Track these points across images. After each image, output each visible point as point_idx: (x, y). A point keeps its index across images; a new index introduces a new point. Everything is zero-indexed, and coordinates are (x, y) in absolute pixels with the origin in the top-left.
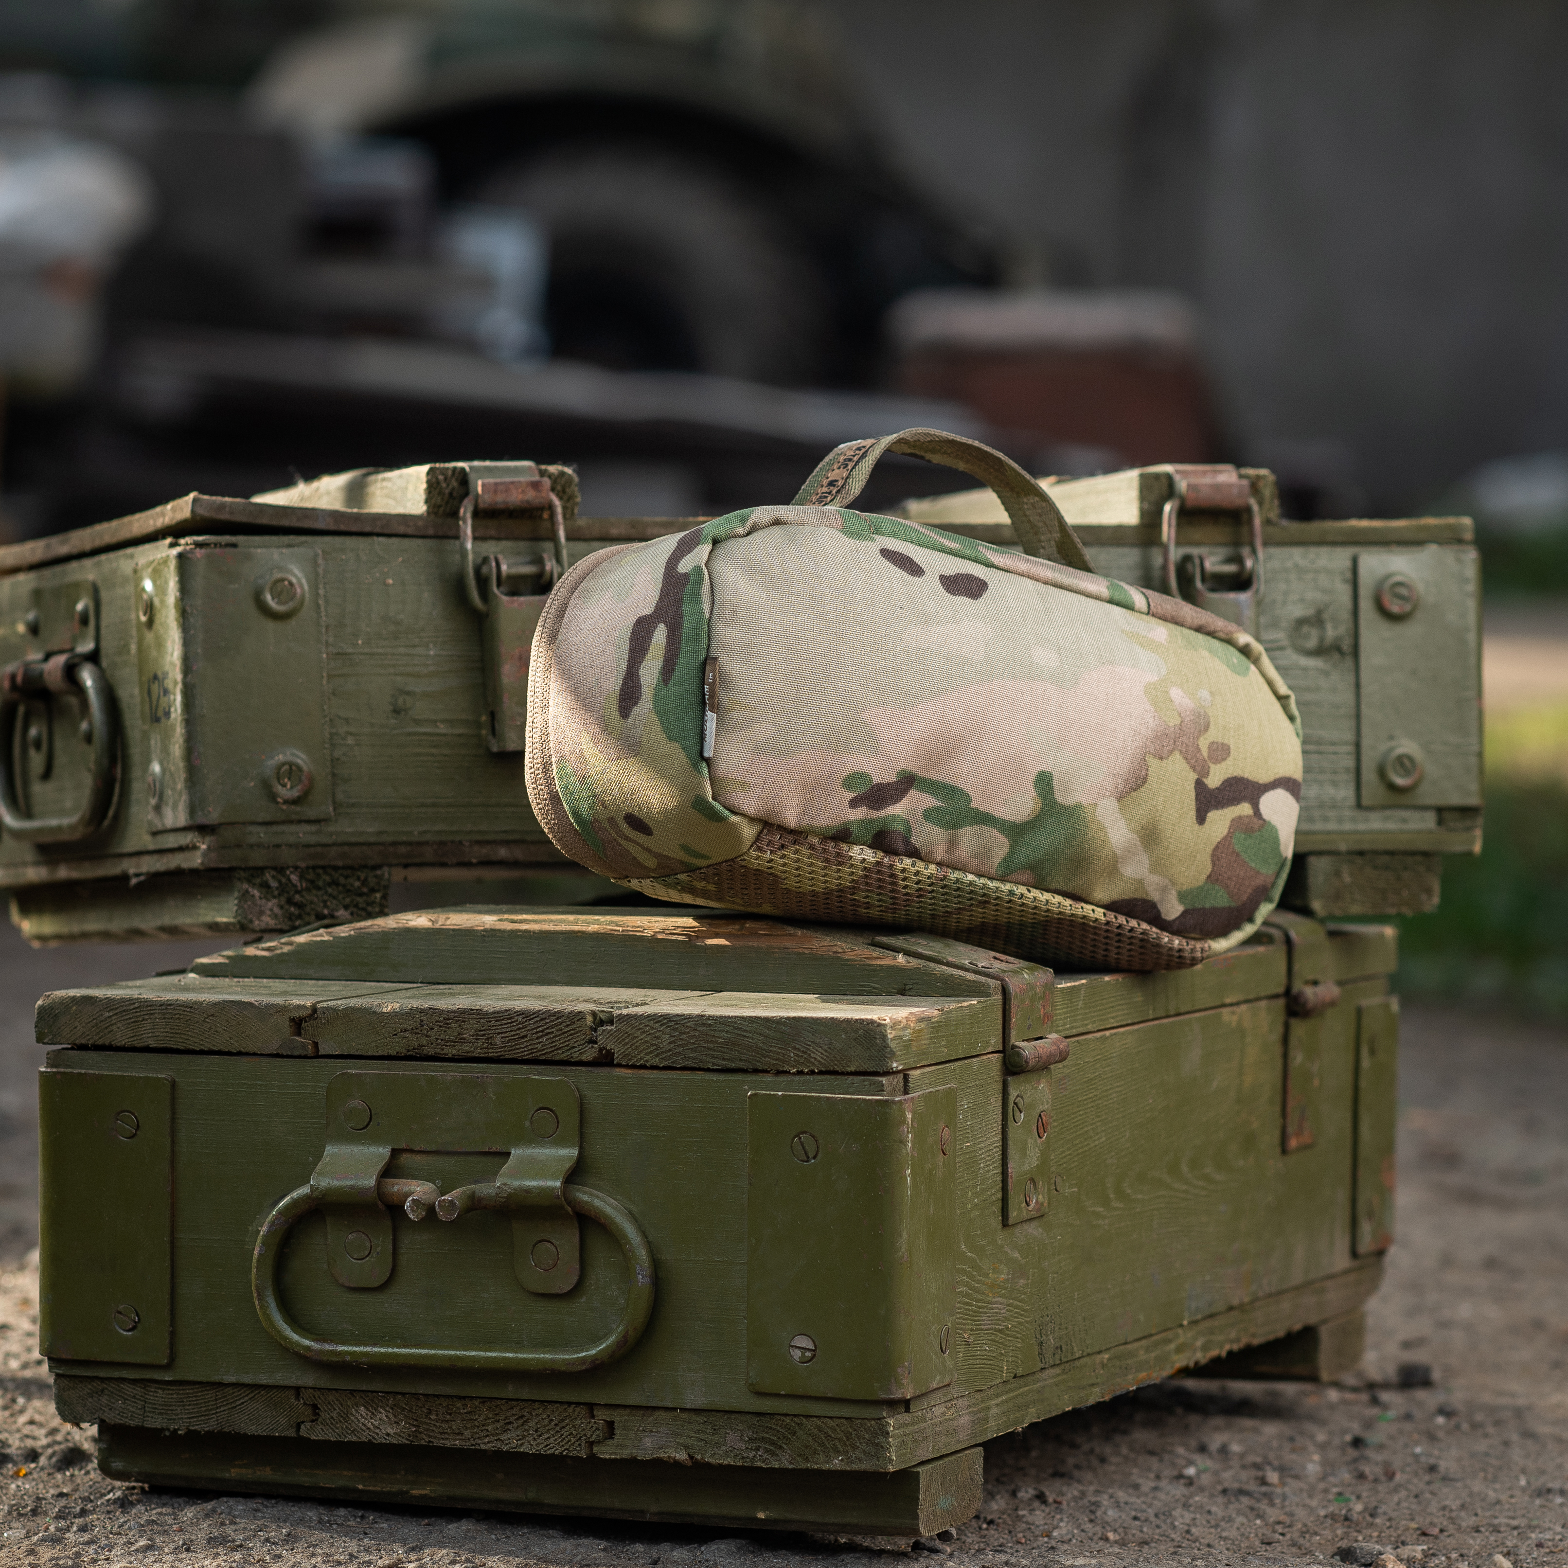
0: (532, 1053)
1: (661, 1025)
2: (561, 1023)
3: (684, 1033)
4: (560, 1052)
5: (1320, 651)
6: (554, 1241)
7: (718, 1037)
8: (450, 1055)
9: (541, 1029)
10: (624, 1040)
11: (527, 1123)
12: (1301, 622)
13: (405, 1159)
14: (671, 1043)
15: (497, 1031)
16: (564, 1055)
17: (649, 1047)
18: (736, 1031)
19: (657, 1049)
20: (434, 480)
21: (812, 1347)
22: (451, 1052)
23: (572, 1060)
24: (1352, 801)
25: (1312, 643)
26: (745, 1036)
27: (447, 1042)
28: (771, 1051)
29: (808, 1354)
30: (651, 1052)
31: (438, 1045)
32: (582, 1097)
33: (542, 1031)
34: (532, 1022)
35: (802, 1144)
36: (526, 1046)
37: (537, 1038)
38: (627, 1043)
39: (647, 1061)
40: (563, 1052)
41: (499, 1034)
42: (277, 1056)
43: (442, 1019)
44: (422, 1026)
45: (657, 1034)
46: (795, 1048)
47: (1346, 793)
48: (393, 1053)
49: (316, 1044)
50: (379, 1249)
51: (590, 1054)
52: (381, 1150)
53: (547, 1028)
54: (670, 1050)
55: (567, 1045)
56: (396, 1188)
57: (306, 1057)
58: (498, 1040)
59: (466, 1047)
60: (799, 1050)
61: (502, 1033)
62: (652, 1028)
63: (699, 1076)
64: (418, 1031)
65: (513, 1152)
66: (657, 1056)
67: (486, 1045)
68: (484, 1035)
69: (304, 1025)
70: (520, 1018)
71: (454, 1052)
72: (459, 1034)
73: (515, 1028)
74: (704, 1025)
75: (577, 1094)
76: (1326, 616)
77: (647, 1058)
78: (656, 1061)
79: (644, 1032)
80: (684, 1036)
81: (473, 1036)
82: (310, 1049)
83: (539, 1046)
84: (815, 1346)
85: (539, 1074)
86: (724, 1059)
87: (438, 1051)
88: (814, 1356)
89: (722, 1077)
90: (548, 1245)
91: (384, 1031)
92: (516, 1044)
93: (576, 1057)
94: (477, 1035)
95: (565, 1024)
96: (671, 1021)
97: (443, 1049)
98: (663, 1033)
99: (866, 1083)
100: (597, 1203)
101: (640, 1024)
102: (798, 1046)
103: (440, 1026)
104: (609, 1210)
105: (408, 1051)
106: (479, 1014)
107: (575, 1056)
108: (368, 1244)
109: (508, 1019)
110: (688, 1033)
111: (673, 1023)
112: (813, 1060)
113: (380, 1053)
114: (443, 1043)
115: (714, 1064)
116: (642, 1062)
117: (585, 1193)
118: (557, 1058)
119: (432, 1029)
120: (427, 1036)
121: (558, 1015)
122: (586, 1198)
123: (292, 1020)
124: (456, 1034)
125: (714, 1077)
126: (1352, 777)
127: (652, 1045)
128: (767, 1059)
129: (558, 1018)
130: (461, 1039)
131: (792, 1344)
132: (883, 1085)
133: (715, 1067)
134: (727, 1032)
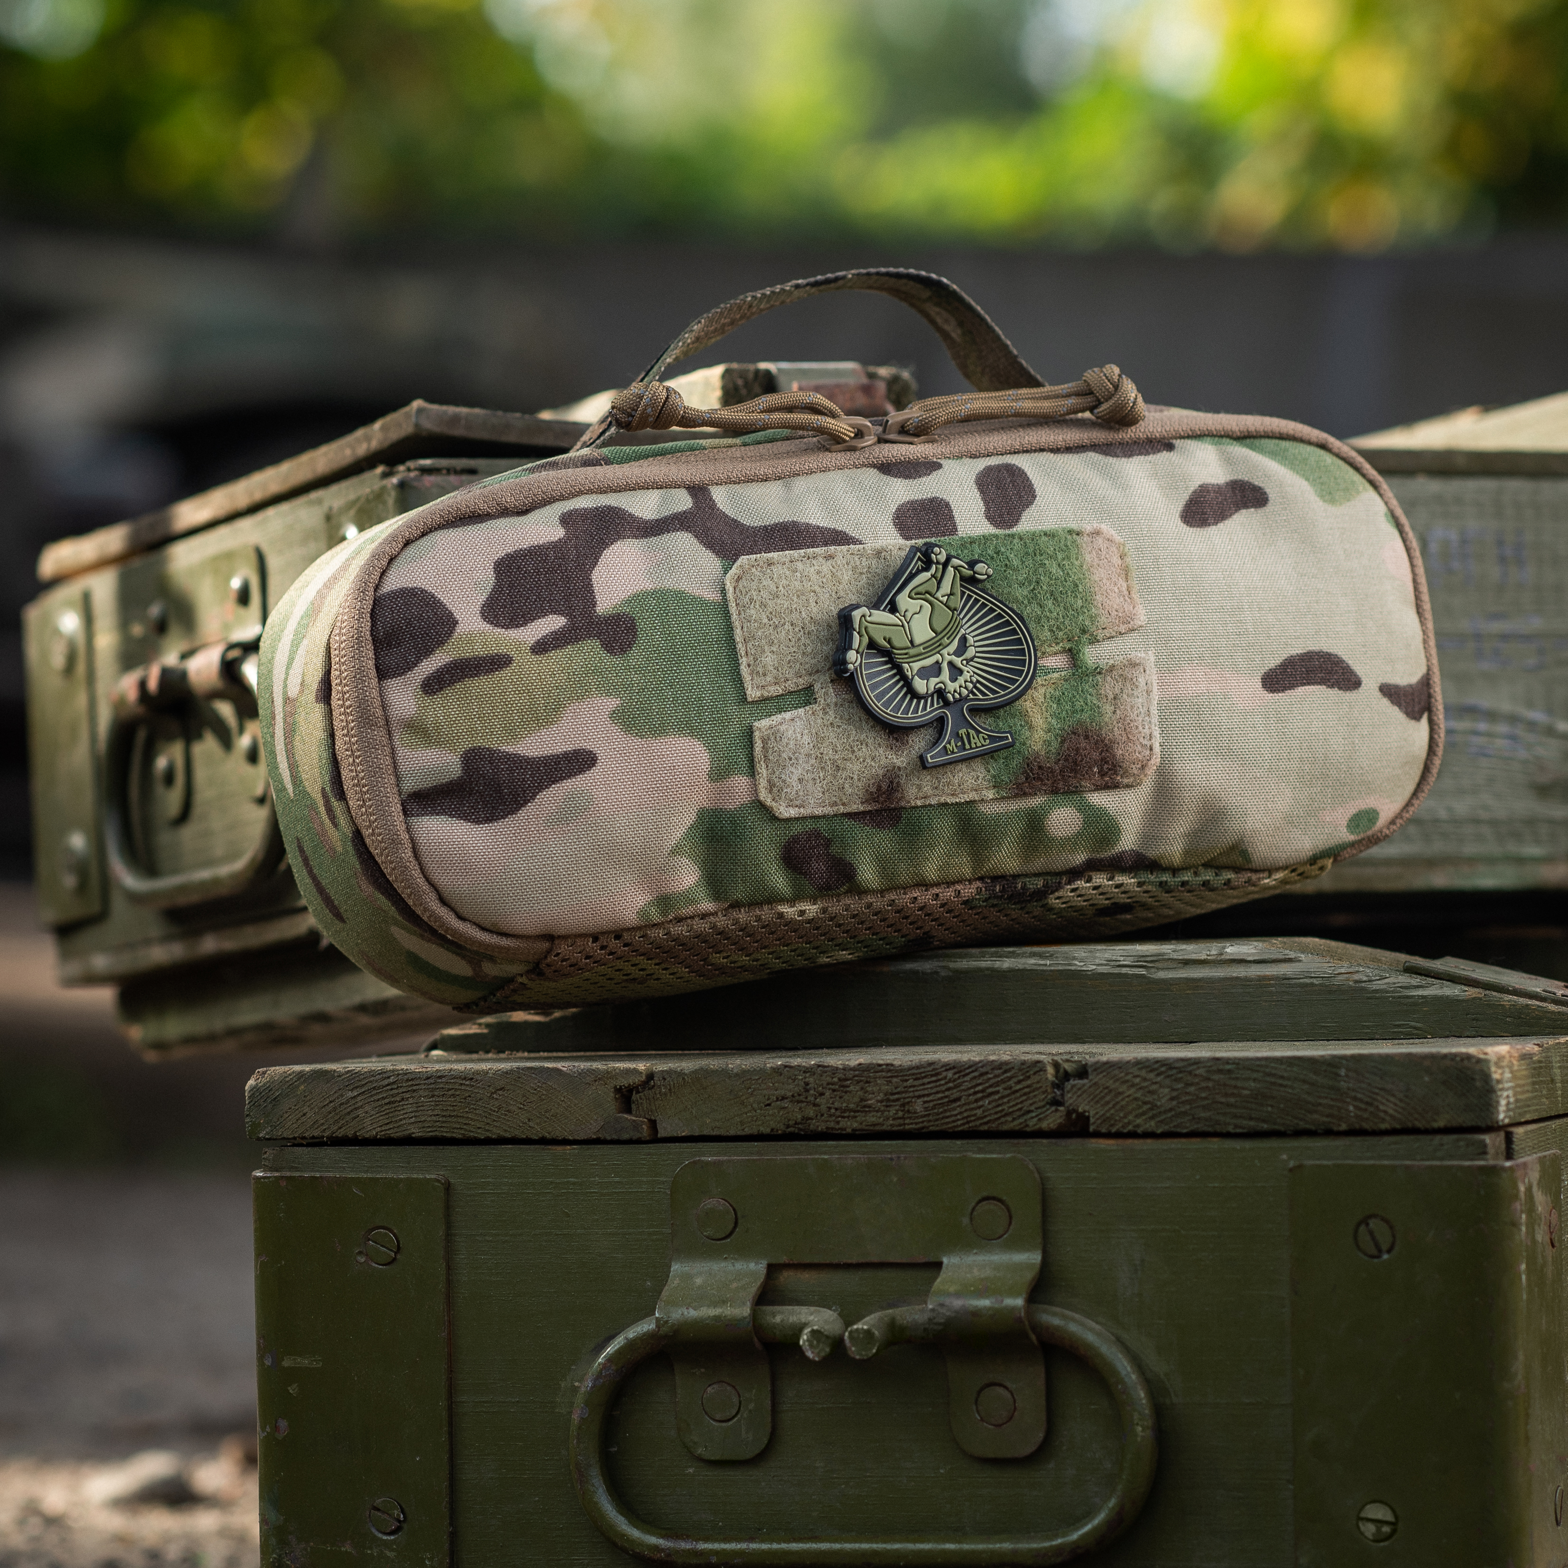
0: (968, 1122)
1: (1158, 1075)
2: (1010, 1078)
3: (1192, 1084)
4: (1009, 1119)
6: (1008, 1384)
7: (1244, 1088)
8: (849, 1130)
9: (980, 1088)
10: (1104, 1097)
11: (966, 1221)
13: (787, 1278)
14: (1172, 1099)
15: (917, 1094)
16: (1016, 1123)
17: (1140, 1107)
18: (1268, 1079)
19: (1151, 1109)
20: (731, 385)
21: (1390, 1517)
22: (849, 1125)
23: (1028, 1129)
26: (1281, 1085)
27: (845, 1111)
28: (1320, 1104)
29: (1386, 1529)
30: (1143, 1114)
31: (831, 1116)
32: (1043, 1181)
33: (982, 1091)
34: (967, 1078)
35: (1371, 1233)
36: (961, 1113)
37: (976, 1101)
38: (1108, 1103)
39: (1138, 1126)
40: (1014, 1119)
41: (919, 1097)
42: (598, 1141)
43: (835, 1080)
44: (807, 1091)
45: (1154, 1087)
46: (1355, 1099)
48: (766, 1130)
49: (653, 1124)
50: (752, 1406)
51: (1053, 1120)
52: (752, 1266)
53: (991, 1086)
54: (1171, 1110)
55: (1020, 1109)
56: (778, 1319)
57: (639, 1142)
58: (918, 1106)
59: (872, 1118)
60: (1361, 1101)
61: (924, 1096)
62: (1145, 1079)
63: (1215, 1143)
64: (802, 1098)
65: (945, 1260)
66: (1152, 1118)
67: (900, 1114)
68: (898, 1100)
69: (635, 1097)
70: (950, 1074)
71: (855, 1125)
72: (862, 1100)
73: (943, 1088)
74: (1220, 1071)
75: (1037, 1175)
77: (1138, 1121)
78: (1151, 1126)
79: (1133, 1085)
80: (1192, 1089)
81: (881, 1101)
82: (645, 1129)
83: (979, 1112)
84: (1396, 1517)
85: (980, 1151)
86: (1251, 1119)
87: (832, 1125)
88: (1394, 1532)
89: (1248, 1144)
90: (1000, 1390)
91: (751, 1100)
92: (945, 1111)
93: (1033, 1124)
94: (888, 1100)
95: (1015, 1080)
96: (1171, 1068)
97: (838, 1123)
98: (1161, 1086)
99: (1462, 1143)
100: (1073, 1327)
101: (1127, 1074)
102: (1359, 1096)
103: (834, 1090)
104: (1090, 1337)
105: (788, 1126)
106: (890, 1071)
107: (1031, 1123)
108: (735, 1400)
109: (932, 1076)
110: (1198, 1084)
111: (1174, 1071)
112: (1382, 1115)
113: (748, 1131)
114: (838, 1113)
115: (1236, 1126)
116: (1130, 1127)
117: (1055, 1314)
118: (1005, 1127)
119: (822, 1094)
120: (815, 1105)
121: (1005, 1067)
122: (1056, 1321)
123: (618, 1090)
124: (856, 1099)
125: (1237, 1144)
127: (1145, 1103)
128: (1315, 1116)
129: (1006, 1072)
130: (865, 1106)
131: (1363, 1515)
132: (1485, 1146)
133: (1239, 1130)
134: (1255, 1080)
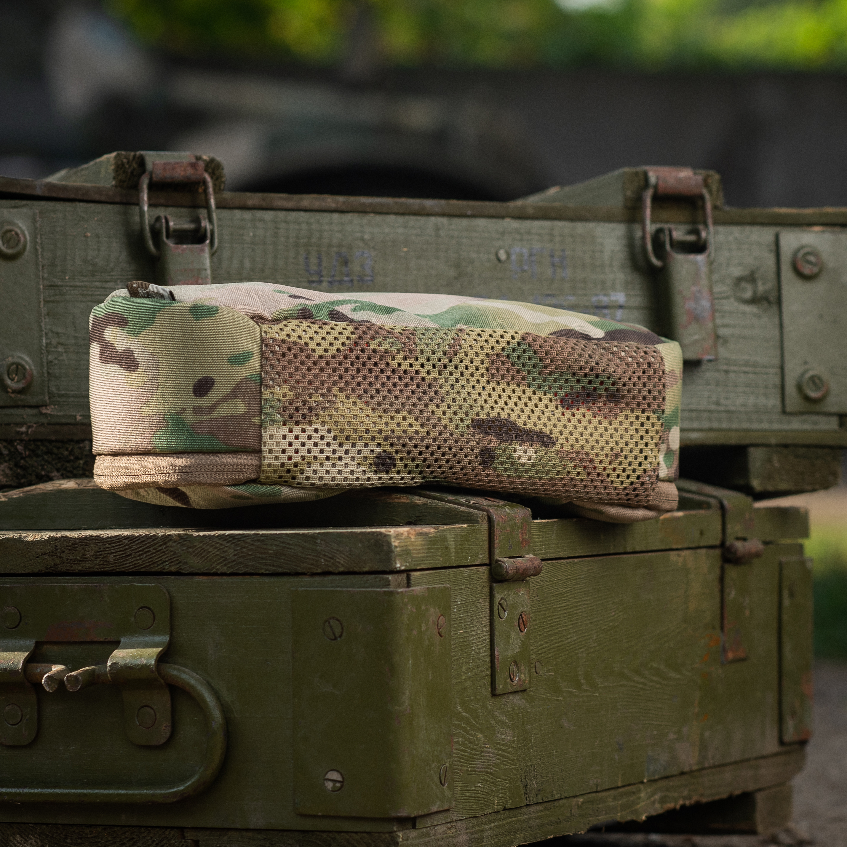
0: (135, 567)
1: (228, 542)
2: (156, 544)
3: (244, 548)
4: (156, 565)
5: (754, 301)
6: (153, 706)
7: (270, 550)
8: (77, 571)
9: (141, 549)
10: (201, 554)
11: (132, 619)
12: (740, 280)
13: (47, 649)
14: (235, 555)
15: (110, 551)
16: (159, 567)
17: (219, 559)
18: (282, 545)
19: (224, 560)
21: (340, 778)
22: (77, 568)
23: (165, 571)
24: (779, 408)
25: (748, 294)
26: (288, 548)
27: (75, 561)
28: (307, 558)
29: (338, 785)
30: (221, 563)
31: (68, 563)
32: (171, 598)
33: (142, 550)
34: (135, 544)
35: (331, 627)
36: (131, 562)
37: (139, 556)
38: (203, 557)
39: (218, 569)
40: (158, 566)
41: (111, 553)
43: (70, 544)
44: (57, 550)
45: (226, 549)
46: (324, 555)
47: (774, 402)
48: (36, 571)
50: (28, 716)
52: (28, 642)
53: (146, 548)
54: (234, 561)
55: (161, 560)
58: (111, 558)
59: (88, 565)
60: (327, 556)
61: (114, 553)
62: (221, 545)
63: (256, 579)
64: (54, 554)
65: (122, 640)
66: (225, 565)
67: (102, 562)
68: (101, 555)
70: (126, 541)
71: (80, 568)
72: (83, 555)
73: (123, 549)
74: (258, 541)
75: (167, 595)
76: (757, 275)
77: (218, 567)
78: (224, 569)
79: (216, 548)
80: (245, 550)
81: (93, 556)
83: (141, 561)
84: (343, 778)
85: (141, 582)
86: (273, 566)
87: (68, 568)
88: (342, 786)
89: (272, 579)
90: (148, 709)
91: (29, 554)
92: (124, 561)
94: (96, 555)
95: (158, 545)
96: (235, 539)
97: (72, 567)
98: (230, 549)
99: (377, 580)
100: (184, 676)
101: (213, 542)
102: (326, 554)
103: (70, 550)
104: (192, 681)
105: (47, 569)
106: (97, 540)
107: (166, 567)
108: (20, 714)
109: (118, 542)
110: (247, 547)
111: (236, 541)
112: (338, 564)
113: (27, 571)
114: (71, 562)
115: (266, 570)
116: (214, 570)
117: (175, 669)
118: (153, 570)
119: (64, 552)
120: (60, 557)
121: (153, 538)
122: (175, 673)
124: (80, 554)
125: (267, 579)
126: (778, 391)
127: (222, 557)
128: (305, 565)
129: (153, 540)
130: (85, 558)
131: (326, 777)
132: (389, 581)
133: (267, 572)
134: (275, 545)
